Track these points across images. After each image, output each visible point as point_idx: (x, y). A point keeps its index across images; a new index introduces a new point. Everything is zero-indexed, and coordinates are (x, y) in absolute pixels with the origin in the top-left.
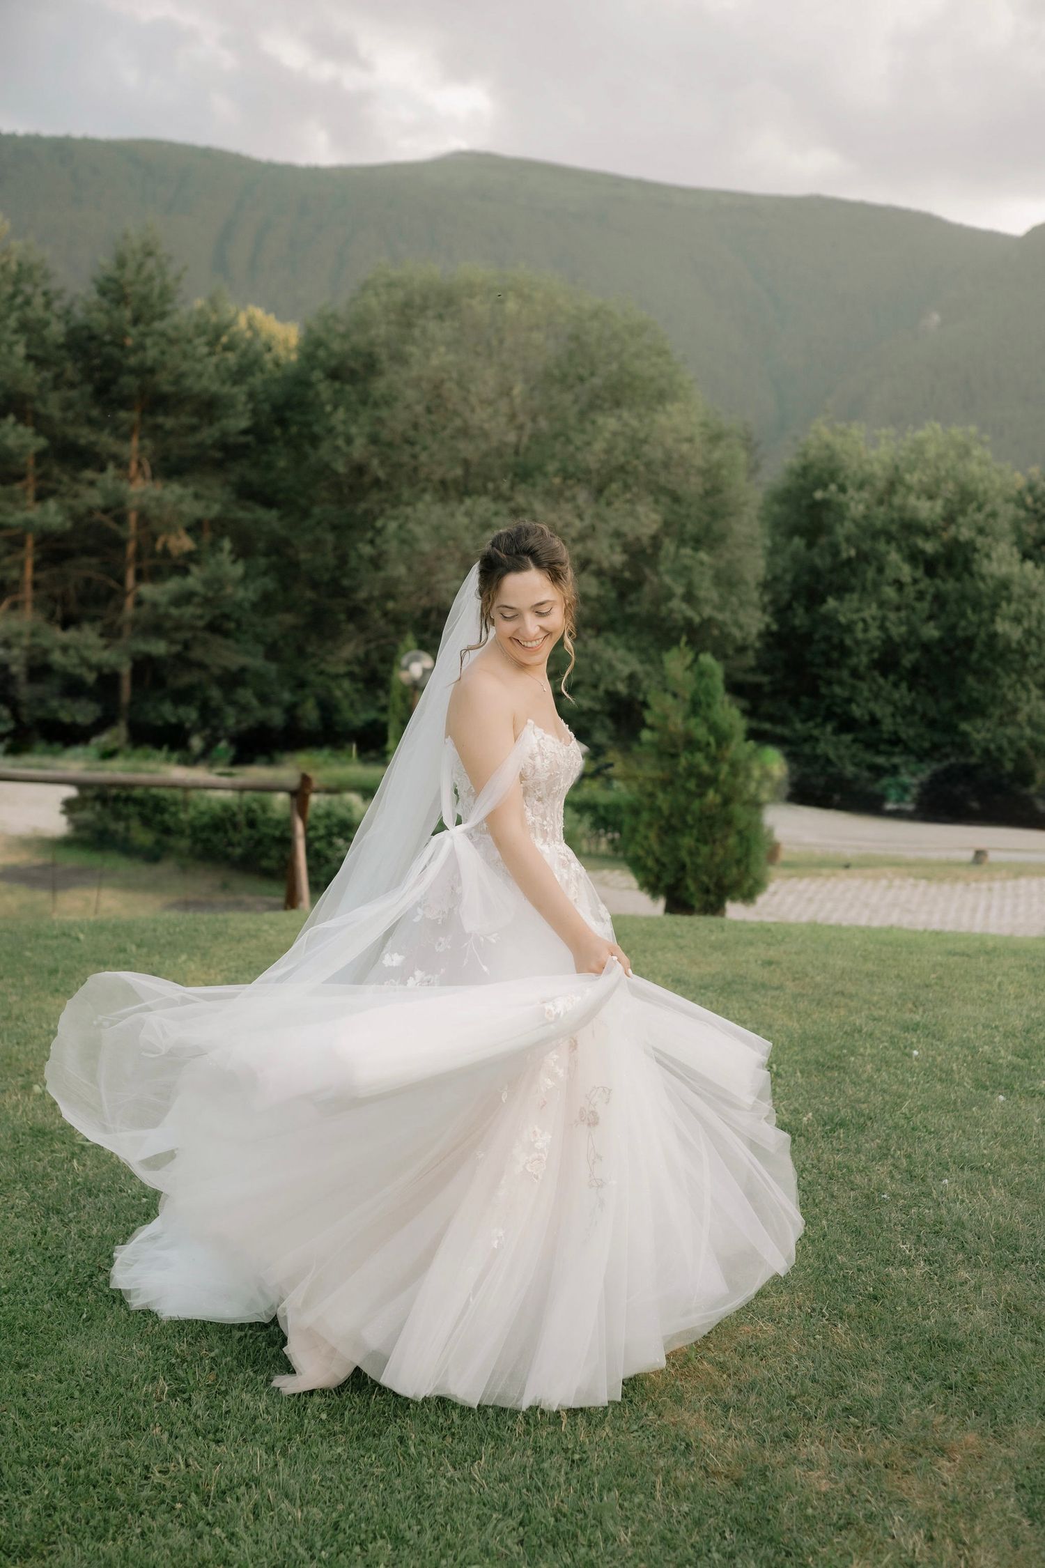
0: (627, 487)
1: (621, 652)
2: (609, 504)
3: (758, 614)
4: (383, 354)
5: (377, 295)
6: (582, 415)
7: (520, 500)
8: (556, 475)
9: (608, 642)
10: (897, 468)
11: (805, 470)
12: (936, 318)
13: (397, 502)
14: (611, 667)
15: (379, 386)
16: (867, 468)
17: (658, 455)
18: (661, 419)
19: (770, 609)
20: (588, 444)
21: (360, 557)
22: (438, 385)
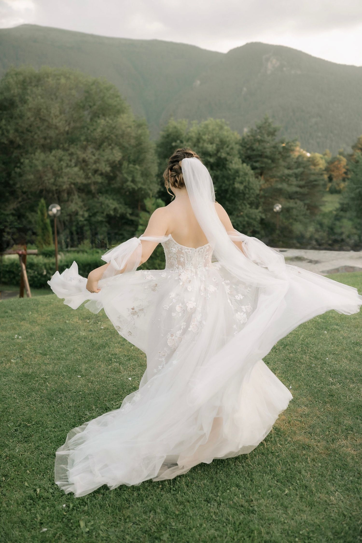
0: (110, 145)
1: (111, 201)
2: (104, 150)
3: (156, 185)
4: (17, 99)
5: (12, 78)
6: (91, 119)
7: (72, 150)
8: (84, 141)
9: (106, 198)
10: (199, 134)
11: (168, 136)
12: (198, 82)
13: (27, 152)
14: (108, 206)
15: (17, 112)
16: (190, 134)
17: (120, 132)
18: (120, 120)
19: (160, 184)
20: (95, 130)
21: (16, 173)
22: (39, 110)
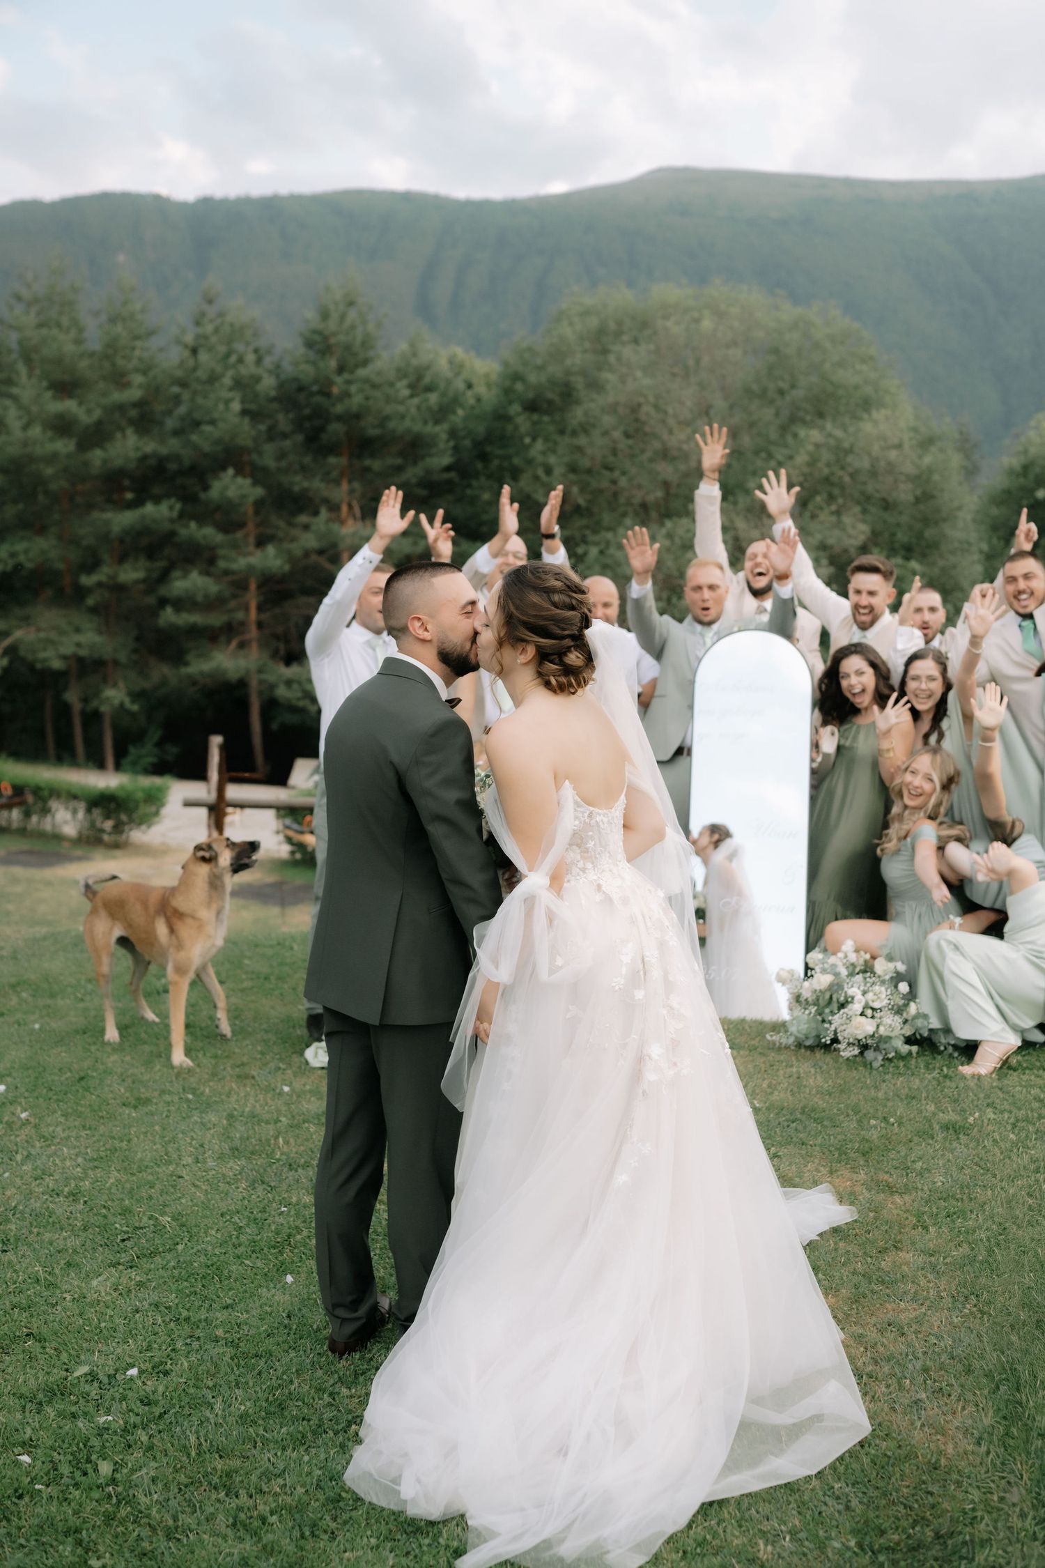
0: (831, 498)
4: (579, 382)
5: (571, 324)
6: (784, 429)
11: (1026, 469)
13: (598, 528)
15: (577, 415)
17: (865, 464)
18: (867, 427)
22: (635, 409)
